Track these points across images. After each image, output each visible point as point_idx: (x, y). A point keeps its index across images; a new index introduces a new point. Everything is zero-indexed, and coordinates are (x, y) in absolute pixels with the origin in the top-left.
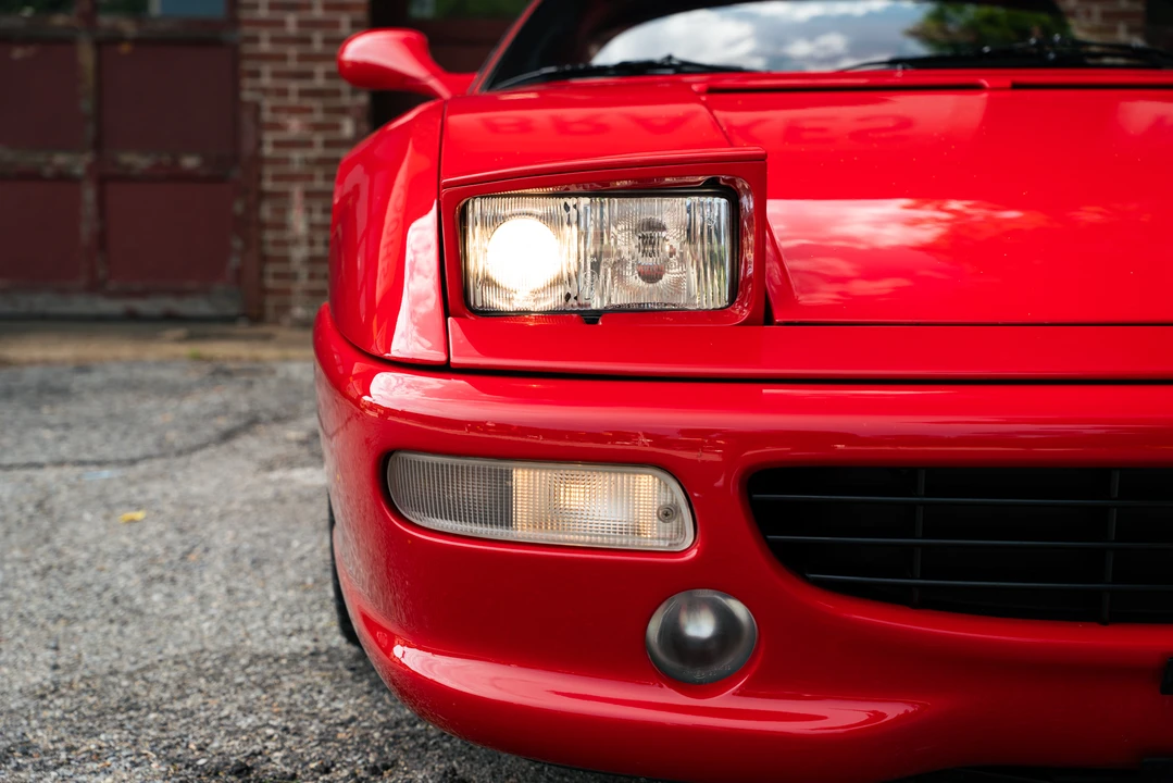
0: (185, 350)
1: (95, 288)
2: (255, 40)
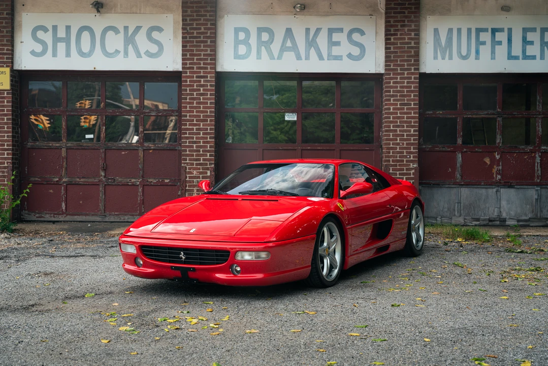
1: (141, 214)
2: (186, 151)
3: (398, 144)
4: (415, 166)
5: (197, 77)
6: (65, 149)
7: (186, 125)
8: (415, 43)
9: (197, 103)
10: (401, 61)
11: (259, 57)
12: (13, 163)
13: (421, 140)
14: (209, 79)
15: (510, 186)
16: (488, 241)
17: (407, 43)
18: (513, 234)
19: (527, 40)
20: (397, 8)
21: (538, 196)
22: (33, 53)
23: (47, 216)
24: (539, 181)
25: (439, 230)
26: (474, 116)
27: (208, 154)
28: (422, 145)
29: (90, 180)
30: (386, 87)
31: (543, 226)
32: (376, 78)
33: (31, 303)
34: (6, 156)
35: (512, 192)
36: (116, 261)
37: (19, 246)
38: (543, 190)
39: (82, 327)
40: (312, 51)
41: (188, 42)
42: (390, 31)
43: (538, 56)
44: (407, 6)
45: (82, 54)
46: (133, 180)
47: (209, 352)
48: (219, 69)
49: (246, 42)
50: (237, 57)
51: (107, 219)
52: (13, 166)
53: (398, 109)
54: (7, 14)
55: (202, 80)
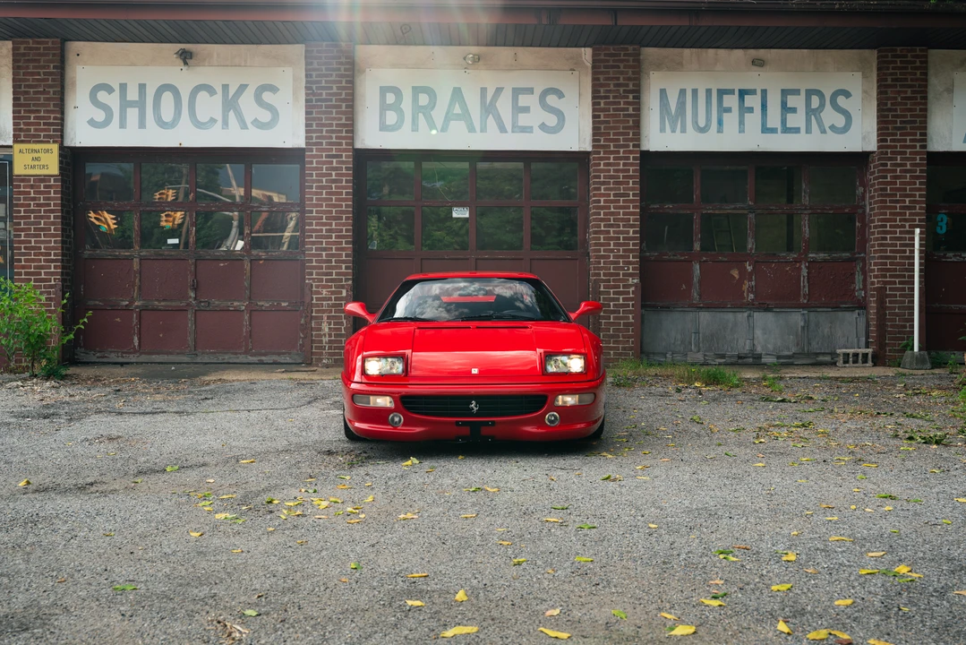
0: (285, 376)
1: (247, 352)
2: (311, 261)
3: (612, 251)
4: (635, 281)
5: (327, 156)
6: (138, 260)
7: (311, 224)
8: (634, 109)
9: (327, 193)
10: (614, 134)
11: (415, 128)
12: (63, 280)
13: (644, 244)
14: (344, 159)
15: (767, 309)
16: (737, 386)
17: (623, 109)
18: (772, 376)
19: (788, 106)
20: (608, 61)
21: (805, 322)
22: (92, 123)
23: (113, 355)
24: (805, 301)
25: (669, 371)
26: (717, 212)
27: (344, 266)
28: (645, 252)
29: (174, 304)
30: (595, 171)
31: (813, 365)
32: (580, 158)
33: (89, 480)
34: (52, 270)
35: (769, 316)
36: (213, 419)
37: (72, 399)
38: (812, 314)
39: (163, 514)
40: (491, 121)
41: (314, 107)
42: (599, 92)
43: (803, 130)
44: (622, 57)
45: (162, 124)
46: (236, 304)
47: (345, 548)
48: (358, 145)
49: (396, 107)
50: (384, 127)
51: (199, 360)
52: (63, 285)
53: (612, 201)
54: (54, 67)
55: (334, 160)
